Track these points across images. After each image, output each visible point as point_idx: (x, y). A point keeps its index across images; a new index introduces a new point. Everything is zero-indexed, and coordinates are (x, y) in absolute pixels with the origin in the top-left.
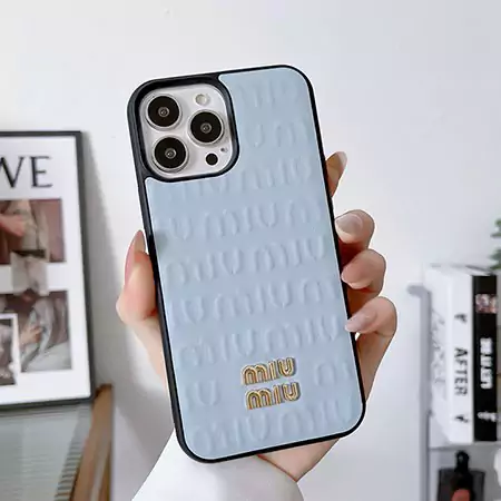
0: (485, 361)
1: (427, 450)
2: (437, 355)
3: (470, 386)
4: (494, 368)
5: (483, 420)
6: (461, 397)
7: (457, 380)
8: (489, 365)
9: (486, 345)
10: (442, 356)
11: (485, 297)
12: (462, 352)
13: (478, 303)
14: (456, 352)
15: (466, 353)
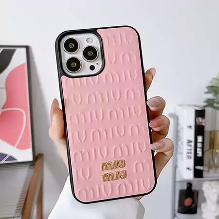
0: (199, 145)
1: (175, 182)
2: (180, 143)
3: (192, 155)
4: (203, 148)
5: (198, 170)
6: (189, 160)
7: (187, 153)
8: (201, 147)
9: (200, 139)
10: (182, 143)
11: (200, 119)
12: (190, 142)
13: (197, 121)
14: (187, 141)
15: (191, 142)
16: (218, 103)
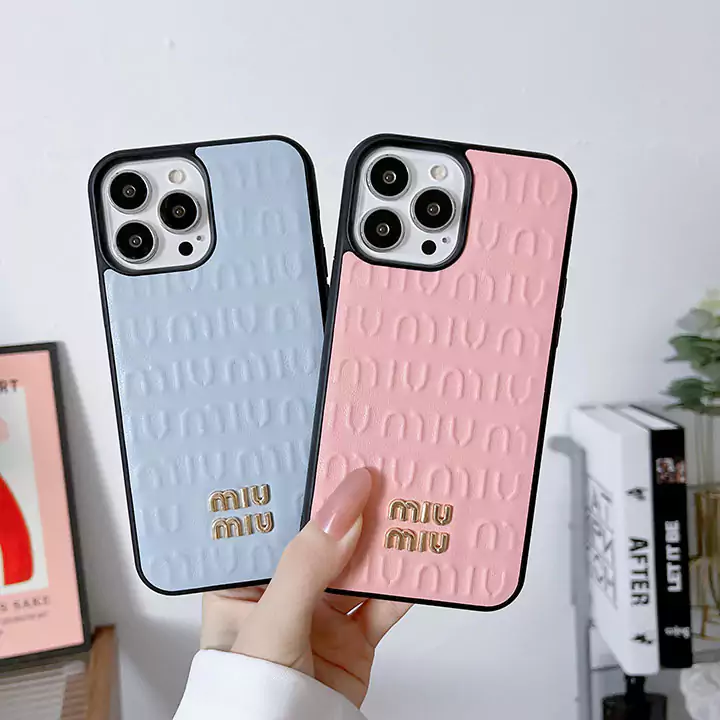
1: (587, 671)
2: (599, 543)
3: (652, 592)
4: (684, 562)
5: (672, 637)
6: (641, 608)
7: (634, 583)
8: (676, 558)
9: (672, 531)
10: (609, 546)
11: (669, 462)
12: (639, 543)
13: (659, 469)
14: (631, 544)
15: (645, 544)
16: (714, 395)
